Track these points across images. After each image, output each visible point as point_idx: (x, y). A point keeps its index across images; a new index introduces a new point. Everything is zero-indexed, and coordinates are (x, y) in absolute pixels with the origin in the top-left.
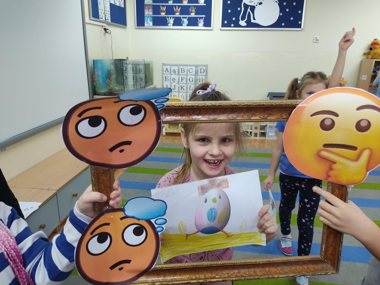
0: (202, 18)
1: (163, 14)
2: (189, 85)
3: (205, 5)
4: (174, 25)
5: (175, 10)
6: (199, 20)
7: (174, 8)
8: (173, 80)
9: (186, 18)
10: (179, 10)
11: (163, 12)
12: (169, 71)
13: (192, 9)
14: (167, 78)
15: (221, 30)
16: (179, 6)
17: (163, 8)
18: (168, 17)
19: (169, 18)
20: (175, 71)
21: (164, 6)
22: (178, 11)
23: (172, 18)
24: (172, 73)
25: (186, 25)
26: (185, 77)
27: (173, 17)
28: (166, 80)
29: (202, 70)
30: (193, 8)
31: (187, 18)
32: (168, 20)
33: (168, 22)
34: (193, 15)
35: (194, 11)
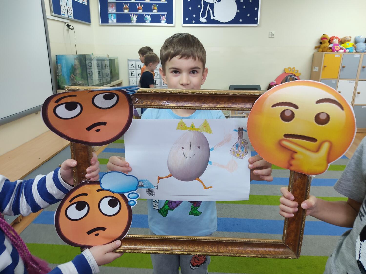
0: (164, 15)
1: (126, 11)
3: (167, 2)
4: (137, 21)
5: (138, 7)
6: (162, 17)
7: (137, 6)
8: (138, 75)
9: (148, 15)
10: (142, 7)
11: (126, 9)
12: (134, 66)
13: (154, 6)
14: (133, 73)
15: (183, 26)
16: (141, 4)
17: (126, 5)
18: (131, 14)
19: (133, 15)
20: (140, 66)
21: (127, 4)
22: (141, 9)
23: (135, 15)
24: (137, 68)
25: (149, 22)
27: (136, 14)
28: (132, 75)
31: (150, 15)
32: (131, 17)
33: (131, 19)
34: (155, 12)
35: (156, 8)
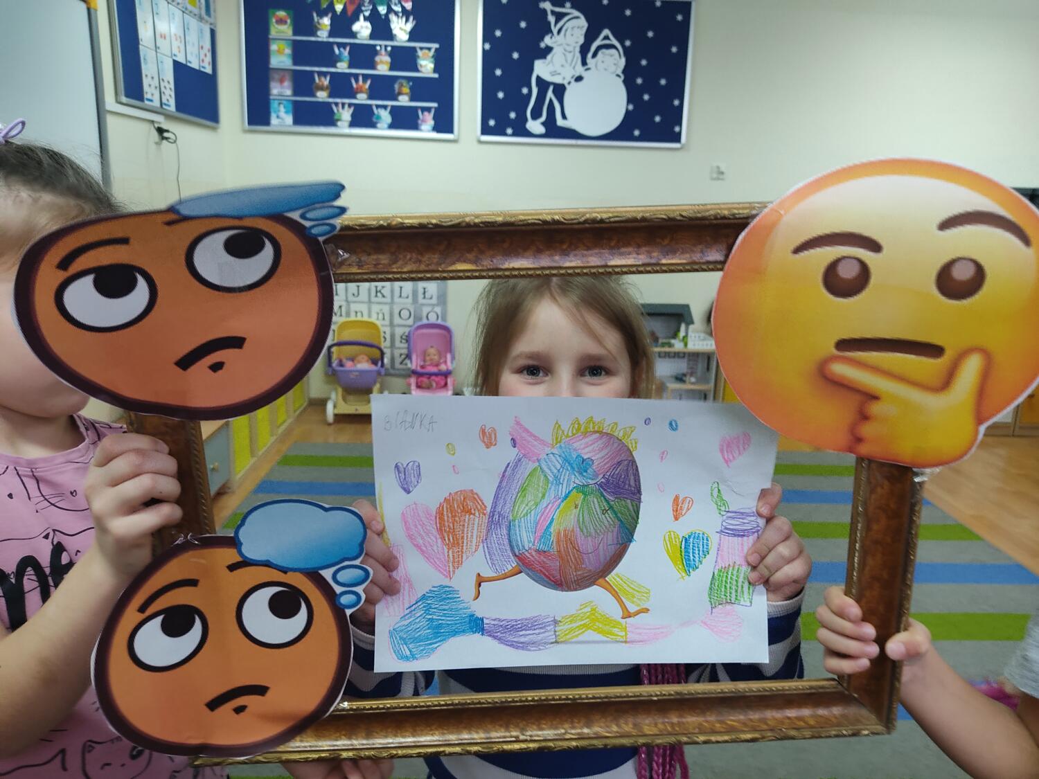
0: (428, 109)
1: (322, 96)
3: (436, 76)
4: (354, 123)
5: (355, 86)
6: (422, 113)
7: (353, 81)
9: (385, 107)
10: (367, 86)
11: (322, 88)
13: (401, 85)
15: (480, 142)
16: (365, 77)
17: (323, 79)
18: (336, 104)
19: (340, 106)
21: (324, 74)
22: (364, 90)
23: (346, 106)
25: (386, 126)
27: (350, 105)
30: (405, 83)
31: (389, 109)
32: (336, 111)
33: (336, 117)
34: (404, 101)
35: (406, 90)
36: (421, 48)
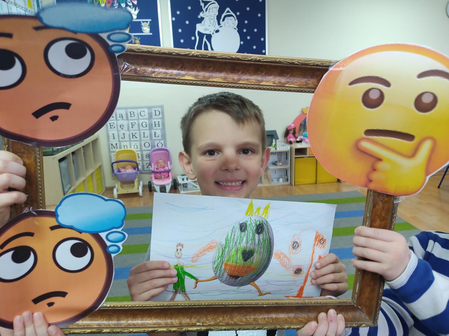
2: (142, 132)
3: (151, 34)
8: (120, 126)
14: (112, 125)
20: (122, 115)
24: (118, 118)
26: (136, 121)
28: (111, 128)
29: (156, 111)
30: (137, 38)
36: (143, 22)
